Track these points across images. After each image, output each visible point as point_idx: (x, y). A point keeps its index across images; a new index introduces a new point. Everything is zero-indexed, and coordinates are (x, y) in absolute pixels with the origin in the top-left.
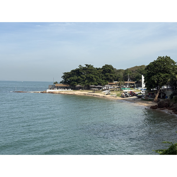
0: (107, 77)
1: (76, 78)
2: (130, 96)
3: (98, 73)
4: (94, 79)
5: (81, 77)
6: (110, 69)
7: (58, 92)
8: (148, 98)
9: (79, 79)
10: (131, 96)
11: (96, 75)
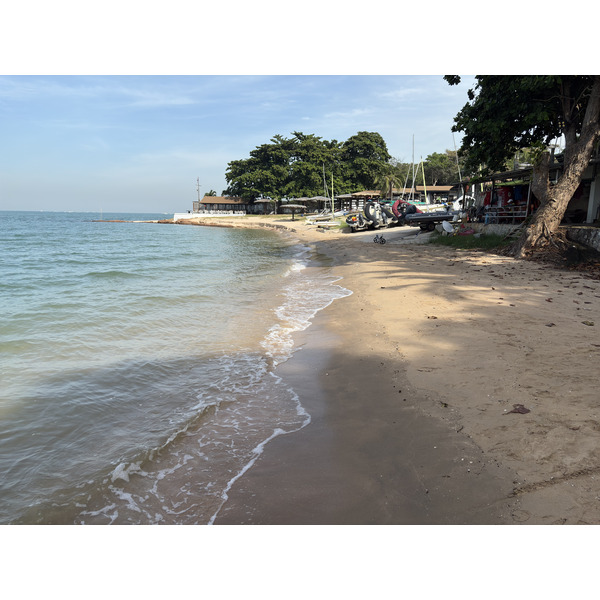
0: (359, 172)
1: (258, 174)
2: (389, 221)
3: (329, 159)
4: (314, 176)
5: (273, 173)
6: (368, 142)
7: (198, 221)
8: (480, 226)
9: (267, 180)
10: (392, 225)
11: (321, 163)
